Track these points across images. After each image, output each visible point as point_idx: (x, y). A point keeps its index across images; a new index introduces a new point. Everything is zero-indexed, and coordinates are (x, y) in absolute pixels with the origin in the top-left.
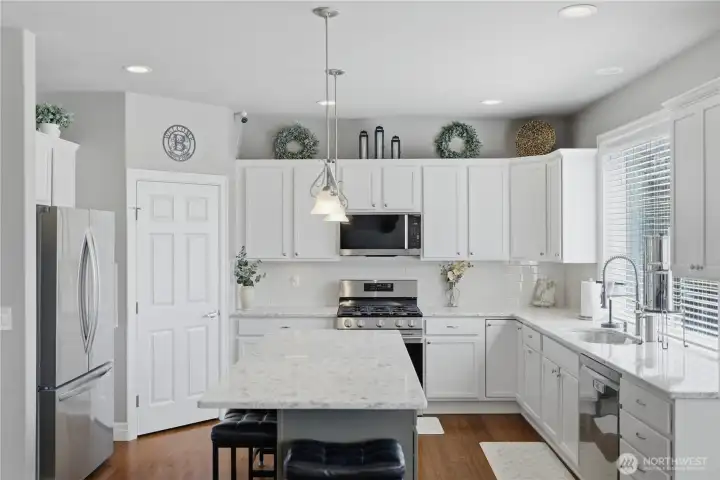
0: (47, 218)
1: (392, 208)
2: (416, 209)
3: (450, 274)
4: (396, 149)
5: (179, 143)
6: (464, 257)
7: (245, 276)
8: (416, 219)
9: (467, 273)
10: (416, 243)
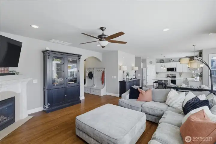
0: (142, 69)
1: (173, 67)
2: (176, 67)
3: (180, 74)
4: (173, 61)
5: (151, 62)
6: (182, 72)
7: (157, 73)
8: (175, 68)
9: (182, 74)
10: (175, 71)
